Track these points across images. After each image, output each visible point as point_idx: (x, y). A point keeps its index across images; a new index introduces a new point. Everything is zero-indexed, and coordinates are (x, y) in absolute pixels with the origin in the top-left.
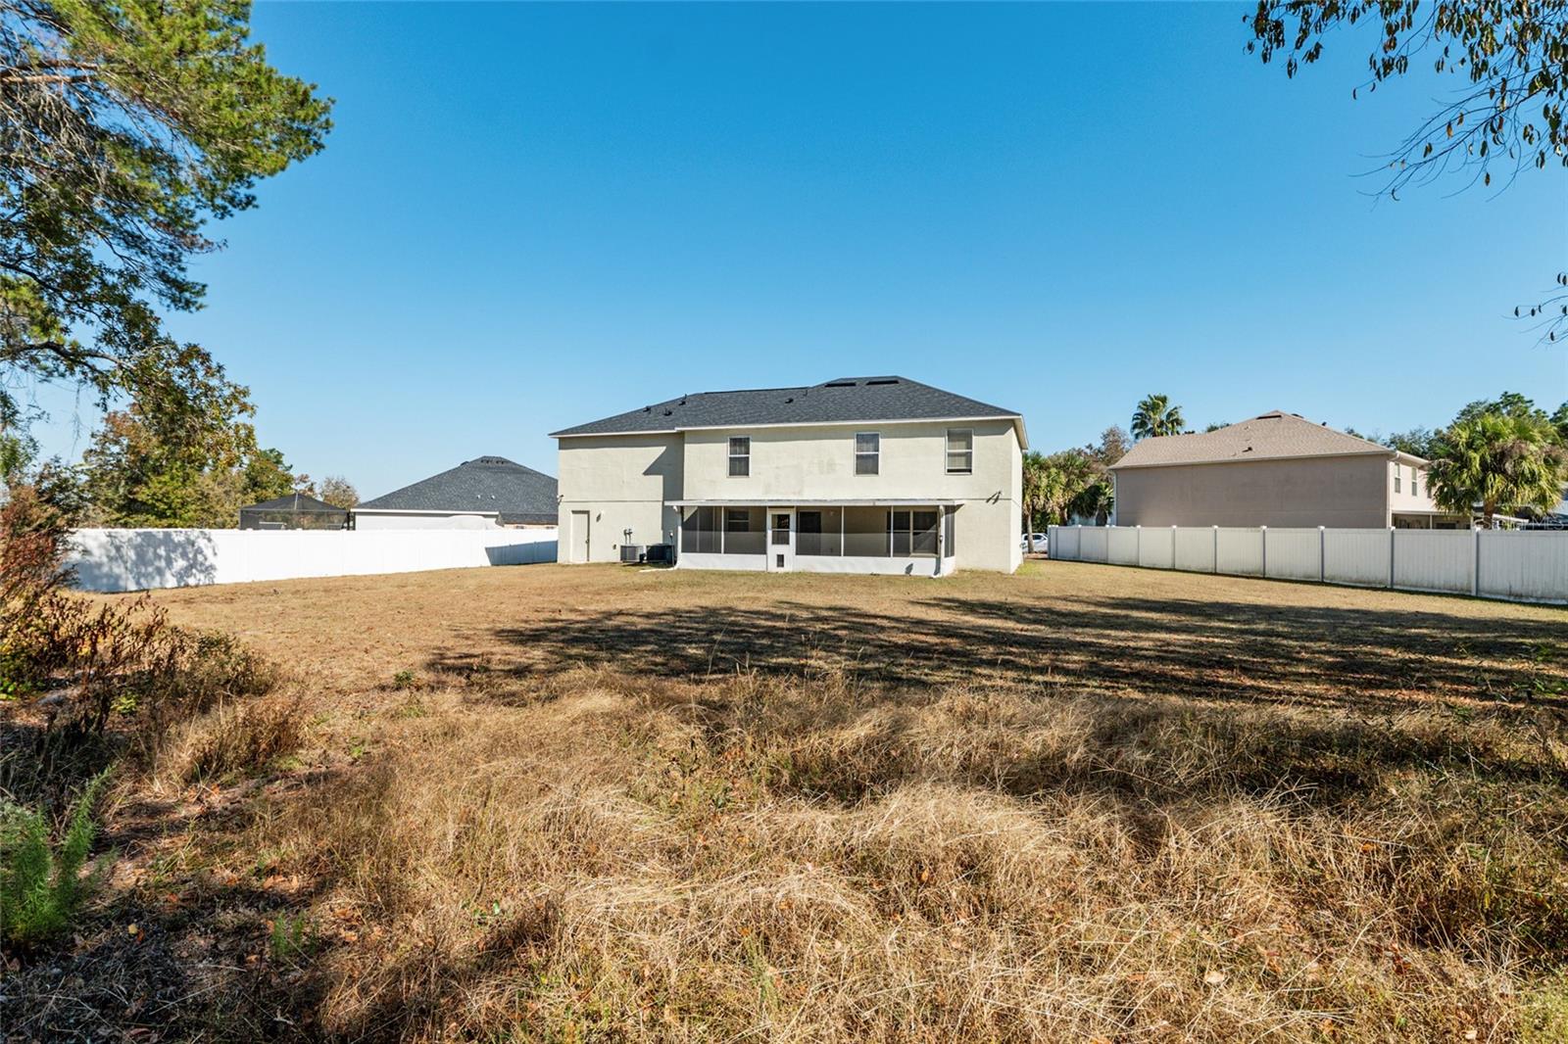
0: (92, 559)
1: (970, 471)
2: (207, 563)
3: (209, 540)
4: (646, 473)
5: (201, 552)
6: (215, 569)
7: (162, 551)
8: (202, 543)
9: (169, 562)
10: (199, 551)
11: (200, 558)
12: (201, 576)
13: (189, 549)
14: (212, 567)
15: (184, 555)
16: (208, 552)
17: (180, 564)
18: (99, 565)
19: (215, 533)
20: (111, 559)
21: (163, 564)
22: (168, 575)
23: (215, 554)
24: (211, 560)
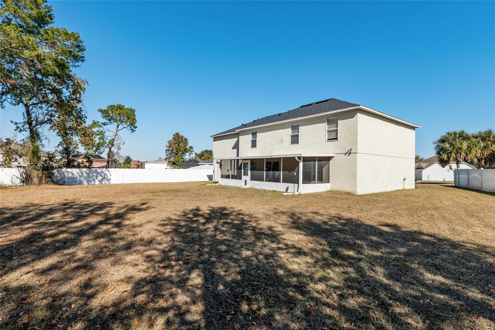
0: (75, 176)
1: (337, 139)
2: (108, 178)
3: (109, 171)
4: (233, 149)
5: (106, 175)
6: (111, 180)
7: (95, 174)
8: (107, 172)
9: (97, 178)
10: (105, 174)
11: (106, 176)
12: (107, 182)
13: (103, 174)
14: (110, 179)
15: (101, 176)
16: (109, 175)
17: (100, 178)
18: (77, 178)
19: (110, 169)
20: (80, 176)
21: (95, 178)
22: (96, 181)
23: (111, 175)
24: (109, 177)
